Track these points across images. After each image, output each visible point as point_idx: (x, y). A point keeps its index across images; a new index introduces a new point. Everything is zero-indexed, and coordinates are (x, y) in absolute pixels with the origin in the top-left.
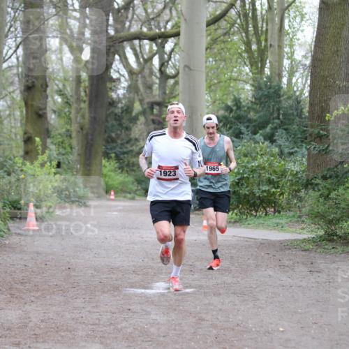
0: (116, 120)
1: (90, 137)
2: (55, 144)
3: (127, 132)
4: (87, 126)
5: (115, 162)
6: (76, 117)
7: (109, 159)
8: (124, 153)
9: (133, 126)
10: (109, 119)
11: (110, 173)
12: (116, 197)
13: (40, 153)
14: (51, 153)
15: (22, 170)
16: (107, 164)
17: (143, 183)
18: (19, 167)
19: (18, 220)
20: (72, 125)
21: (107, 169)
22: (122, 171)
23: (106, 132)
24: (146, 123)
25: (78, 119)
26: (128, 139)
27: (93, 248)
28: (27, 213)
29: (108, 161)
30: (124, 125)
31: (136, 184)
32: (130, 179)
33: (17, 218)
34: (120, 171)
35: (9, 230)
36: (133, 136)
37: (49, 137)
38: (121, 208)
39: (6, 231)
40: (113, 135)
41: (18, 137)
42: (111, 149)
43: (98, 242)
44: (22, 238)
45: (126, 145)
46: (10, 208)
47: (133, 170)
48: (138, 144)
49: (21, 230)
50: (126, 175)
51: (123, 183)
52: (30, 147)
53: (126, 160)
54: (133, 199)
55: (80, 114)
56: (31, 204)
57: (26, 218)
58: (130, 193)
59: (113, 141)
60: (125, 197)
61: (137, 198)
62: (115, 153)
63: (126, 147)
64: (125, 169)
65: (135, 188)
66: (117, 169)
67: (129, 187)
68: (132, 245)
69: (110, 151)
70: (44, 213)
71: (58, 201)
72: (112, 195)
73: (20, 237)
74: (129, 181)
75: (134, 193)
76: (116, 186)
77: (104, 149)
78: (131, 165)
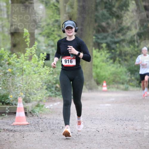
0: (105, 8)
2: (44, 36)
3: (118, 21)
4: (76, 16)
5: (106, 52)
6: (65, 7)
7: (99, 49)
8: (116, 43)
9: (124, 13)
10: (99, 8)
11: (101, 64)
12: (108, 88)
13: (28, 45)
14: (40, 44)
15: (9, 64)
16: (98, 54)
18: (6, 61)
19: (7, 115)
20: (61, 16)
21: (99, 60)
22: (114, 61)
23: (96, 21)
24: (138, 10)
25: (67, 8)
26: (119, 28)
27: (84, 142)
28: (17, 107)
29: (99, 52)
31: (129, 73)
32: (123, 69)
33: (5, 113)
34: (112, 61)
38: (113, 99)
40: (104, 24)
41: (6, 29)
42: (103, 39)
43: (90, 136)
44: (11, 134)
45: (117, 35)
47: (126, 60)
49: (10, 125)
50: (119, 65)
51: (115, 74)
52: (18, 39)
53: (118, 50)
54: (126, 89)
55: (69, 3)
56: (20, 99)
57: (15, 113)
58: (123, 84)
59: (104, 30)
60: (118, 88)
61: (131, 88)
62: (107, 43)
63: (118, 37)
64: (117, 59)
65: (129, 78)
66: (108, 60)
67: (122, 77)
68: (125, 137)
69: (102, 41)
70: (34, 107)
71: (48, 95)
72: (104, 86)
73: (8, 133)
74: (121, 71)
75: (127, 84)
76: (108, 77)
77: (95, 39)
78: (123, 55)
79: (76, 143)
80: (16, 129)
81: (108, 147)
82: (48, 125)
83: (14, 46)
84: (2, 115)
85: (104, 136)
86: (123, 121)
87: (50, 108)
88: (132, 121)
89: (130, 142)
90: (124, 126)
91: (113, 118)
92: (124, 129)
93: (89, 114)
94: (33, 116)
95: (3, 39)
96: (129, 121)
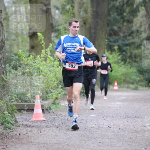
1: (93, 31)
3: (129, 25)
4: (90, 21)
5: (117, 54)
6: (80, 12)
7: (112, 51)
8: (127, 45)
10: (111, 13)
12: (119, 88)
16: (111, 56)
17: (146, 74)
19: (25, 112)
22: (125, 63)
23: (108, 25)
24: (147, 16)
25: (81, 13)
26: (130, 32)
27: (97, 137)
28: (34, 105)
29: (111, 54)
30: (126, 18)
33: (24, 110)
34: (123, 63)
35: (16, 121)
36: (134, 28)
37: (53, 31)
38: (124, 98)
39: (13, 122)
40: (115, 28)
42: (115, 42)
43: (102, 132)
44: (29, 129)
45: (128, 38)
46: (17, 101)
47: (135, 61)
48: (140, 36)
49: (28, 121)
50: (129, 66)
51: (126, 75)
53: (128, 52)
54: (136, 89)
55: (83, 8)
56: (38, 97)
57: (33, 110)
58: (133, 83)
59: (116, 33)
60: (128, 87)
61: (140, 88)
62: (118, 46)
63: (129, 40)
64: (128, 60)
65: (138, 79)
66: (120, 61)
67: (132, 77)
68: (135, 133)
69: (113, 44)
70: (50, 104)
71: (63, 93)
72: (116, 86)
73: (27, 129)
74: (132, 72)
75: (137, 83)
76: (120, 77)
77: (107, 42)
78: (133, 56)
79: (89, 138)
80: (33, 124)
81: (119, 142)
82: (63, 121)
83: (32, 48)
84: (21, 112)
85: (115, 132)
86: (133, 118)
87: (65, 106)
88: (141, 118)
89: (139, 137)
90: (134, 123)
91: (123, 116)
92: (134, 125)
93: (101, 112)
94: (49, 112)
95: (22, 41)
96: (138, 118)
